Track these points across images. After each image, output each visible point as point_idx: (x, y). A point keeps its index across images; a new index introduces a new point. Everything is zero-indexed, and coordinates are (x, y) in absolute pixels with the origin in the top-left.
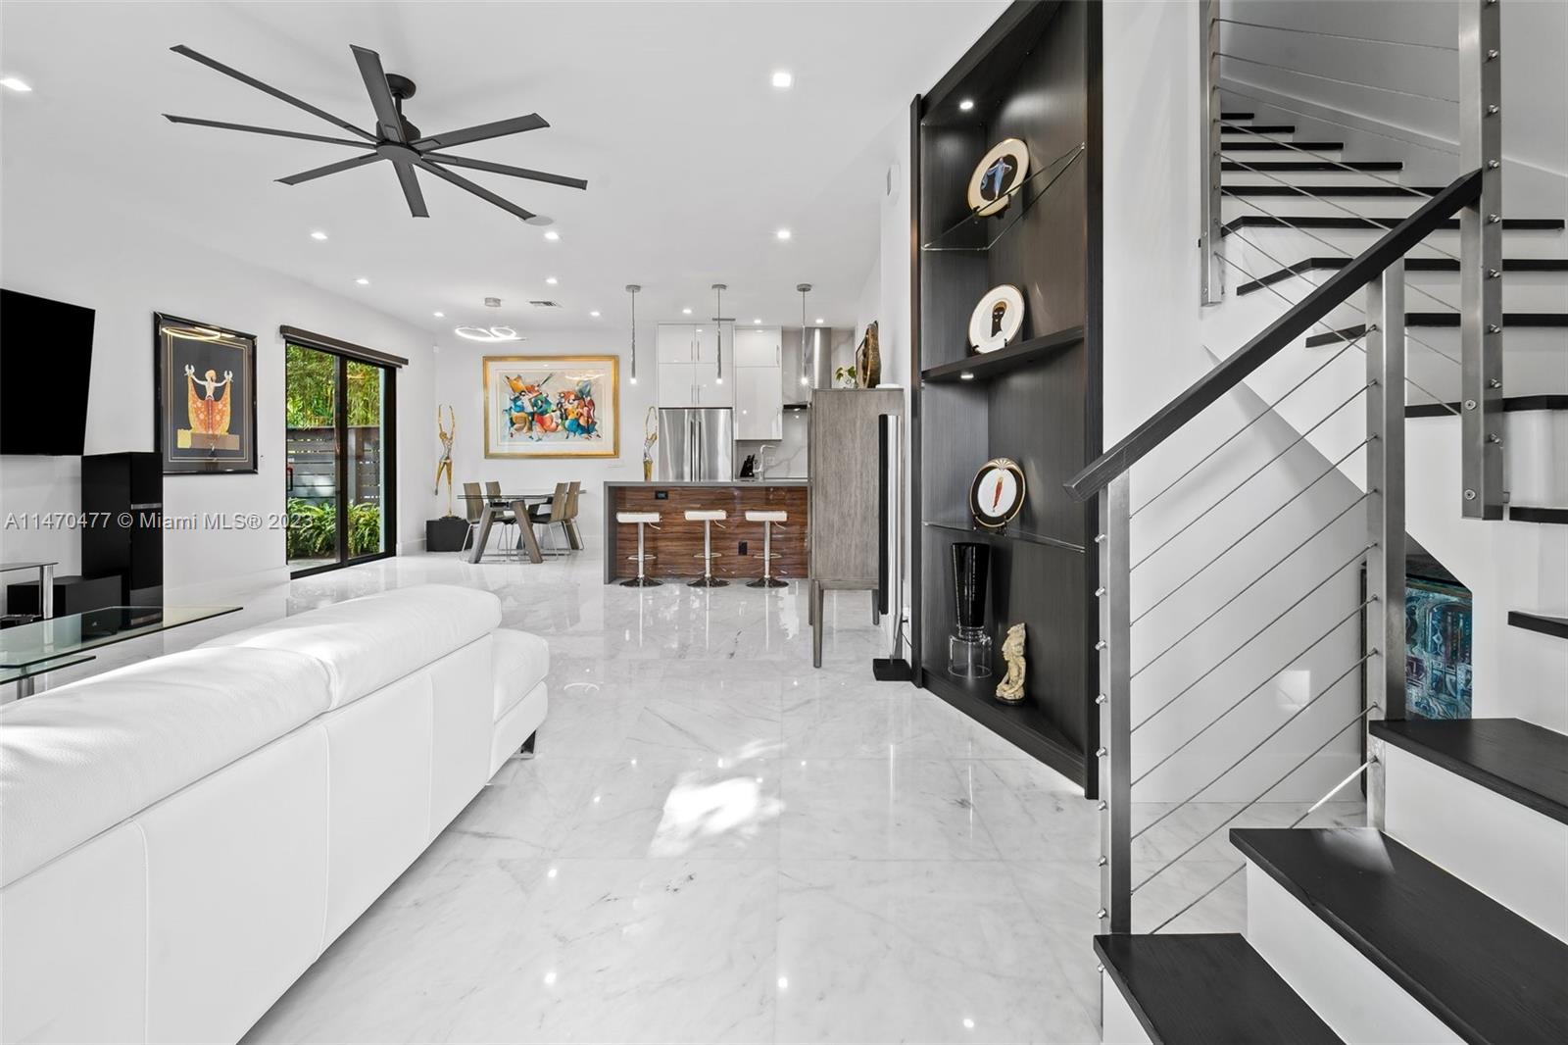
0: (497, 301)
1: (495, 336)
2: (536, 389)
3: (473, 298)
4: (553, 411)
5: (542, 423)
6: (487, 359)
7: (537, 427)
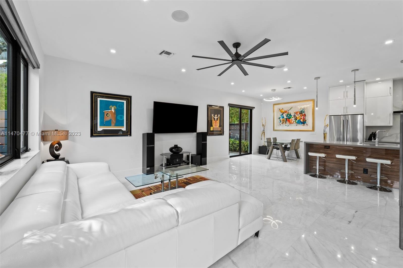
0: (275, 90)
1: (274, 99)
2: (287, 112)
3: (268, 90)
4: (292, 118)
5: (289, 121)
6: (274, 105)
7: (288, 123)
